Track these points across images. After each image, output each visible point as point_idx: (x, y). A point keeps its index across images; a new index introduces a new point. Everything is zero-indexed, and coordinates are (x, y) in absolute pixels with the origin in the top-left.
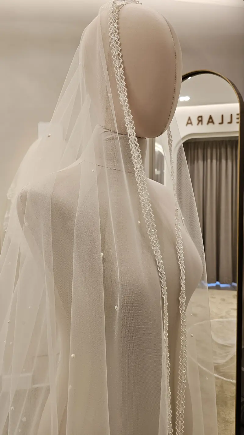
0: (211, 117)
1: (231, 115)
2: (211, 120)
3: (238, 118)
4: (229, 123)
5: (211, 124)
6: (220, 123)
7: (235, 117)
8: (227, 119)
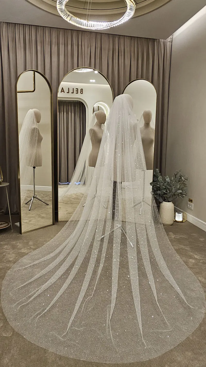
0: (62, 89)
1: (73, 88)
2: (63, 90)
3: (76, 91)
4: (72, 93)
5: (63, 92)
6: (67, 93)
7: (75, 90)
8: (71, 91)
